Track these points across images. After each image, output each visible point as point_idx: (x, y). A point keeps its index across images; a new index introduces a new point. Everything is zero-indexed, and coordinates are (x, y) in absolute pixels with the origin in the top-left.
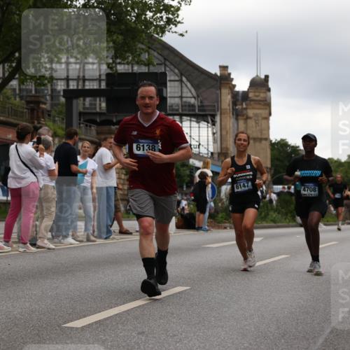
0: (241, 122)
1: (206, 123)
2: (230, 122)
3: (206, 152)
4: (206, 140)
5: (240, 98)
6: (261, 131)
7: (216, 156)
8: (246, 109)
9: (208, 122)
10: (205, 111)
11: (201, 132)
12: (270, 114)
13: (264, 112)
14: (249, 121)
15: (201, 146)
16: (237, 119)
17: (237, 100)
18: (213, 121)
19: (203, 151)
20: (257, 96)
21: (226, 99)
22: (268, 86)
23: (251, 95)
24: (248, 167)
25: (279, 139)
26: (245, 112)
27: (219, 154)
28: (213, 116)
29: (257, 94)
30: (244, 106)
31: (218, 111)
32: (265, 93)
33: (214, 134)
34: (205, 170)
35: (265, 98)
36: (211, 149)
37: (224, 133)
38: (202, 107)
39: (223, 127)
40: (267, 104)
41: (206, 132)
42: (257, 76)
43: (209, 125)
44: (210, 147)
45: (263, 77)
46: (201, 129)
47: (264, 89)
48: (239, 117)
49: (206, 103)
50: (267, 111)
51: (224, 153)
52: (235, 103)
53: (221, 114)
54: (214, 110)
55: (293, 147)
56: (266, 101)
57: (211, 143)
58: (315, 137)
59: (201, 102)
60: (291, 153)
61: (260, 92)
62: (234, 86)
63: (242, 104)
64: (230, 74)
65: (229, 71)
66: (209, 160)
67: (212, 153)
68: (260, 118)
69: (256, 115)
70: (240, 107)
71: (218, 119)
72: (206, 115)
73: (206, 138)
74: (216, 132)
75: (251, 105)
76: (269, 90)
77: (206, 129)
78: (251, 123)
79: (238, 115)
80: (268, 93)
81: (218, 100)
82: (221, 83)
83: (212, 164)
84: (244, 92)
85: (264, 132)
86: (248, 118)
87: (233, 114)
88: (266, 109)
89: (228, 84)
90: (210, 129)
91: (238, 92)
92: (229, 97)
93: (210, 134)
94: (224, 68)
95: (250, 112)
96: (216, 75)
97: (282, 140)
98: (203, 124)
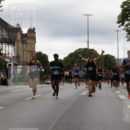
0: (25, 45)
1: (11, 45)
2: (20, 45)
3: (11, 56)
4: (11, 52)
5: (24, 36)
6: (32, 49)
7: (15, 58)
8: (26, 40)
9: (12, 45)
10: (11, 41)
11: (9, 49)
12: (35, 42)
13: (33, 42)
14: (27, 45)
15: (9, 54)
16: (23, 44)
17: (23, 37)
18: (14, 44)
19: (10, 56)
20: (30, 35)
21: (19, 36)
22: (35, 31)
23: (28, 35)
24: (36, 64)
25: (39, 52)
26: (26, 41)
27: (16, 57)
28: (14, 43)
29: (31, 35)
30: (26, 39)
31: (16, 41)
32: (33, 34)
33: (14, 49)
34: (11, 63)
35: (34, 36)
36: (13, 55)
37: (18, 49)
38: (10, 39)
39: (18, 47)
40: (34, 39)
41: (11, 49)
42: (31, 28)
43: (13, 46)
44: (13, 54)
45: (33, 28)
46: (9, 47)
47: (33, 33)
48: (24, 43)
49: (11, 38)
50: (34, 41)
51: (18, 57)
52: (22, 38)
53: (17, 42)
54: (14, 41)
55: (44, 54)
56: (34, 37)
57: (13, 53)
58: (58, 55)
59: (10, 37)
60: (43, 57)
61: (31, 34)
62: (22, 31)
63: (25, 38)
64: (20, 27)
65: (20, 26)
66: (12, 59)
67: (14, 57)
68: (32, 44)
69: (30, 43)
70: (24, 39)
71: (16, 44)
72: (11, 42)
73: (11, 51)
74: (15, 49)
75: (28, 39)
76: (35, 33)
77: (11, 48)
78: (28, 45)
79: (23, 42)
80: (35, 34)
81: (16, 37)
82: (17, 30)
83: (13, 61)
84: (25, 34)
85: (33, 49)
86: (27, 43)
87: (21, 42)
88: (34, 40)
89: (20, 31)
90: (13, 48)
91: (23, 34)
92: (20, 35)
93: (13, 49)
94: (18, 25)
95: (28, 42)
96: (15, 27)
97: (40, 52)
98: (10, 46)
